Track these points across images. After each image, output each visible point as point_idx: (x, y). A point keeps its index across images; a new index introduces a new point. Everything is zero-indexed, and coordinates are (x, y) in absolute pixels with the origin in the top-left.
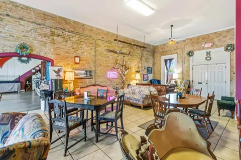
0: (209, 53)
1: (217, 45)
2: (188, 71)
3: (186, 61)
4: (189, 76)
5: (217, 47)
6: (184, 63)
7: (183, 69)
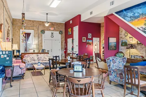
0: (52, 33)
1: (56, 30)
2: (41, 43)
3: (40, 36)
4: (42, 47)
5: (56, 31)
6: (39, 37)
7: (38, 42)
